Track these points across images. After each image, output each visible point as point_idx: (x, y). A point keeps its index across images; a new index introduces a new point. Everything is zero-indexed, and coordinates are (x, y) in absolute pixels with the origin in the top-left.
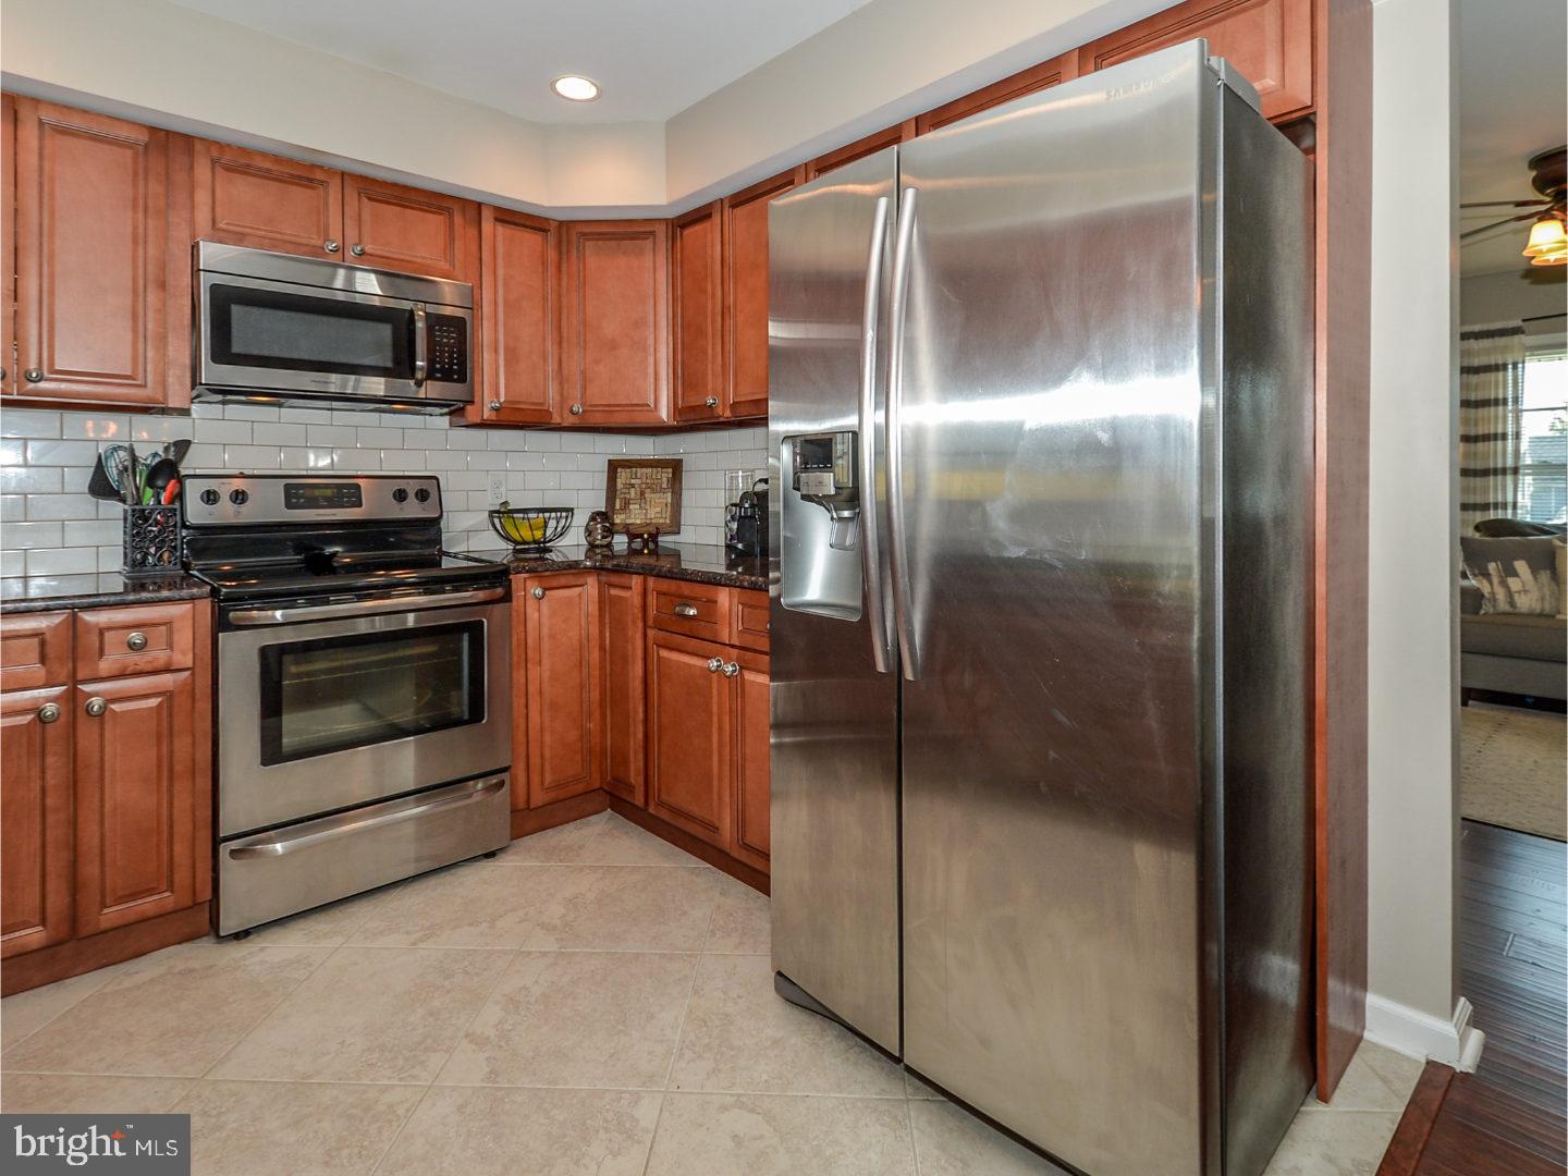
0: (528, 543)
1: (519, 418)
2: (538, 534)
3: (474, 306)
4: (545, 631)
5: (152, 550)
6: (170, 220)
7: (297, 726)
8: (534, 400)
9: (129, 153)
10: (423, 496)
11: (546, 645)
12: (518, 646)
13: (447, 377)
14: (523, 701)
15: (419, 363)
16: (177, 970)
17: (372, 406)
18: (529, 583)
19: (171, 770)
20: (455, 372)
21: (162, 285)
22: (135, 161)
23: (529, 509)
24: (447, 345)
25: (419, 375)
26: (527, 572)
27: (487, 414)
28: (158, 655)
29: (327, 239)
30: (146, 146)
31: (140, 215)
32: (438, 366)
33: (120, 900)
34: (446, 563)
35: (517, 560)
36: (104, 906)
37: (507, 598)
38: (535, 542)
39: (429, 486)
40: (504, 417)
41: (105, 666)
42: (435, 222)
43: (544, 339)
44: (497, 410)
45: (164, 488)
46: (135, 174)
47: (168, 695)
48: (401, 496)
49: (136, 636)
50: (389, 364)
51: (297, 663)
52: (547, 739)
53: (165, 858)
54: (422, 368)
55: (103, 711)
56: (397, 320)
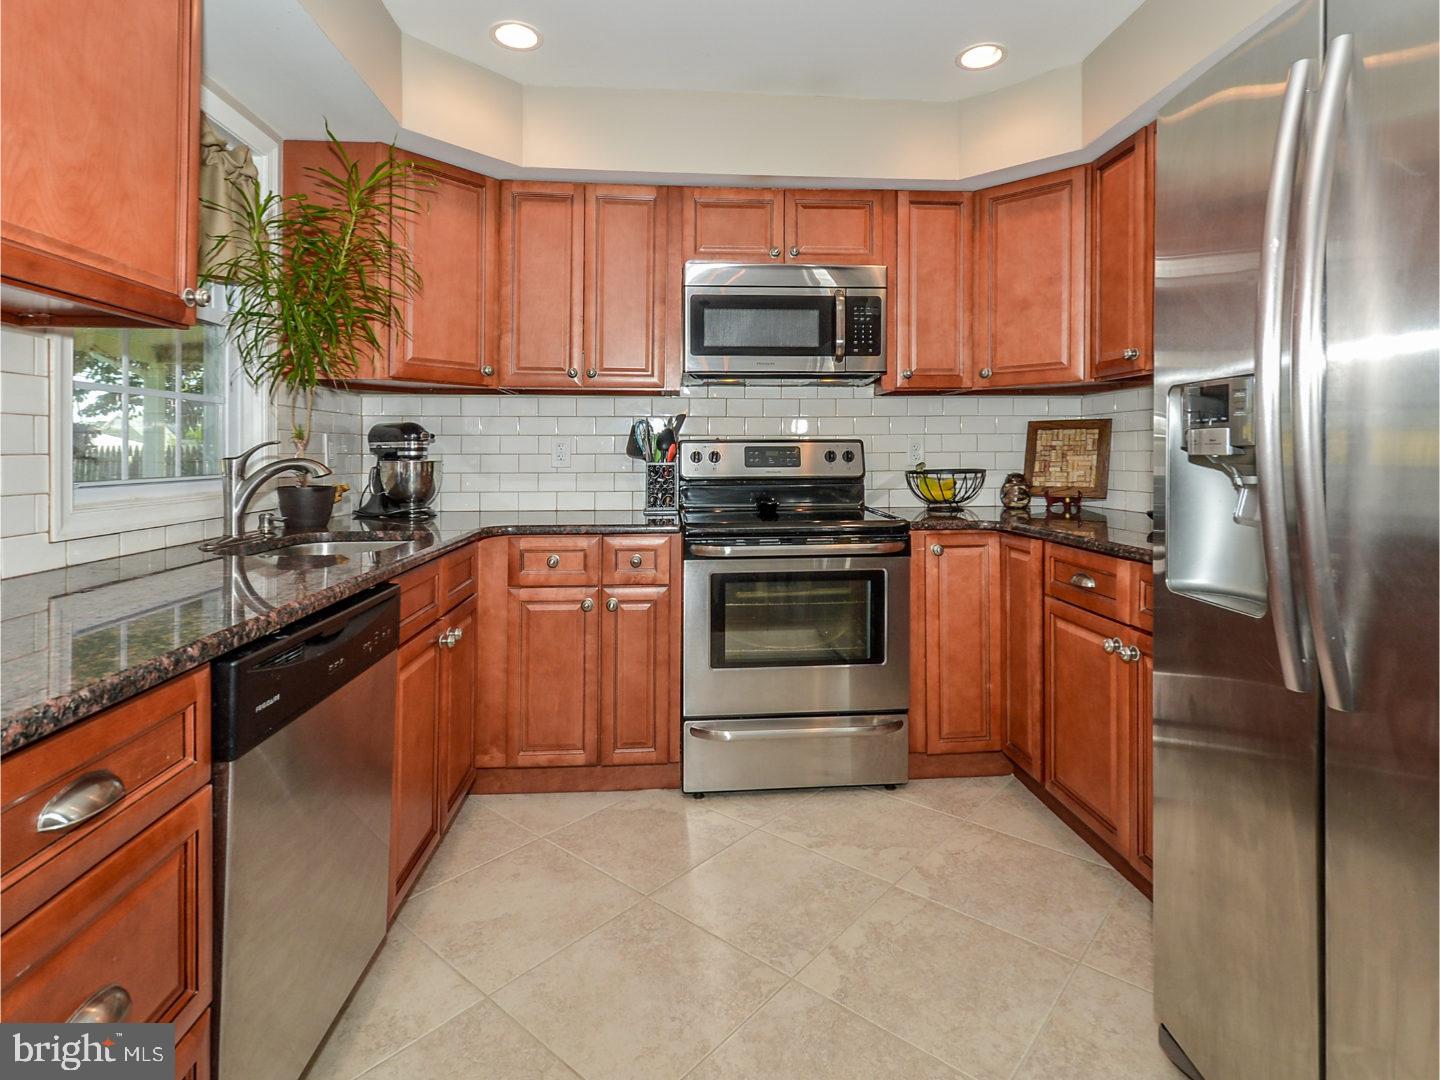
0: (940, 502)
1: (930, 385)
2: (948, 495)
3: (890, 285)
4: (944, 587)
5: (660, 495)
6: (670, 251)
7: (737, 641)
8: (945, 367)
9: (645, 208)
10: (848, 457)
11: (945, 600)
12: (918, 598)
13: (864, 352)
14: (922, 651)
15: (839, 341)
16: (654, 808)
17: (807, 381)
18: (928, 539)
19: (655, 659)
20: (870, 346)
21: (664, 301)
22: (649, 213)
23: (942, 470)
24: (865, 323)
25: (839, 352)
26: (926, 529)
27: (900, 382)
28: (649, 573)
29: (772, 247)
30: (655, 200)
31: (651, 251)
32: (856, 342)
33: (626, 745)
34: (868, 516)
35: (931, 517)
36: (615, 748)
37: (906, 552)
38: (946, 501)
39: (855, 449)
40: (917, 384)
41: (618, 576)
42: (856, 217)
43: (955, 306)
44: (908, 378)
45: (667, 450)
46: (649, 223)
47: (654, 602)
48: (831, 456)
49: (637, 557)
50: (815, 344)
51: (741, 590)
52: (945, 689)
53: (652, 722)
54: (841, 345)
55: (616, 608)
56: (823, 306)
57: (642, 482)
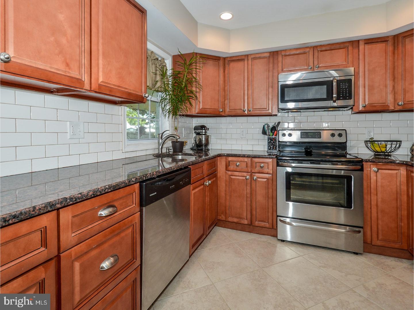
0: (380, 152)
1: (375, 109)
2: (383, 150)
3: (356, 74)
4: (379, 184)
5: (272, 147)
6: (274, 72)
7: (295, 194)
8: (381, 102)
9: (266, 59)
10: (340, 135)
11: (379, 189)
12: (368, 187)
13: (345, 98)
14: (369, 207)
15: (334, 96)
16: (268, 242)
17: (323, 110)
18: (372, 166)
19: (268, 196)
20: (347, 96)
21: (272, 87)
22: (267, 61)
23: (381, 141)
24: (345, 88)
25: (334, 99)
26: (370, 162)
27: (361, 108)
28: (266, 170)
29: (309, 66)
30: (269, 57)
31: (268, 73)
32: (341, 95)
33: (259, 221)
34: (348, 156)
35: (376, 158)
36: (256, 221)
37: (362, 170)
38: (382, 152)
39: (343, 133)
40: (367, 109)
41: (257, 170)
42: (342, 52)
43: (386, 79)
44: (364, 107)
45: (274, 133)
46: (267, 63)
47: (268, 179)
48: (333, 135)
49: (262, 165)
50: (325, 97)
52: (380, 222)
53: (267, 215)
54: (335, 97)
55: (256, 180)
56: (329, 84)
57: (266, 143)
